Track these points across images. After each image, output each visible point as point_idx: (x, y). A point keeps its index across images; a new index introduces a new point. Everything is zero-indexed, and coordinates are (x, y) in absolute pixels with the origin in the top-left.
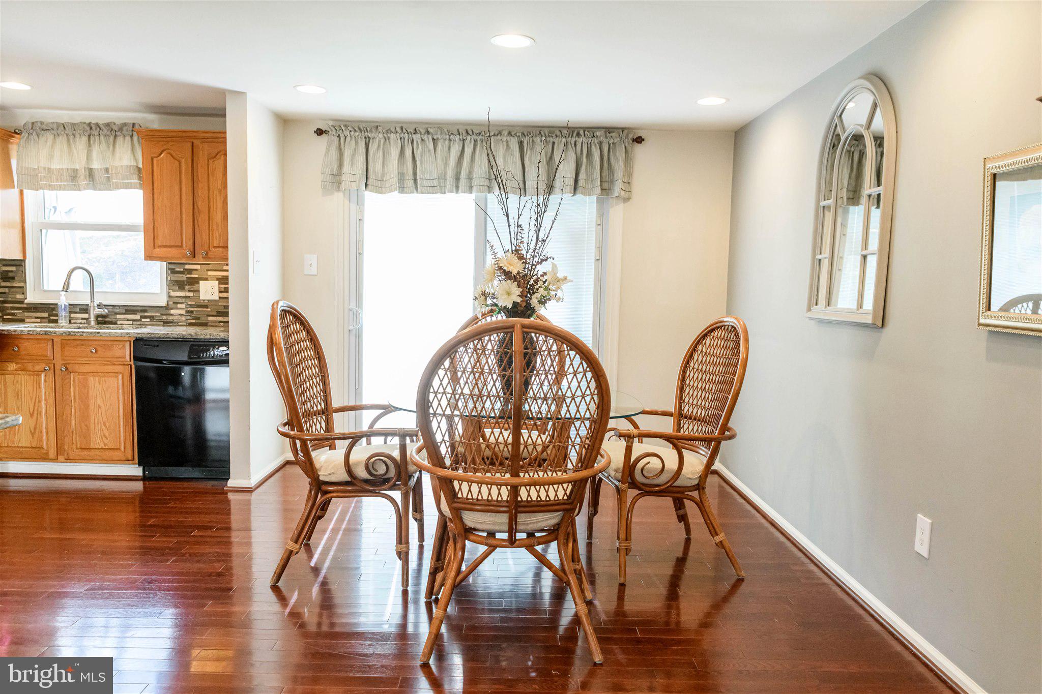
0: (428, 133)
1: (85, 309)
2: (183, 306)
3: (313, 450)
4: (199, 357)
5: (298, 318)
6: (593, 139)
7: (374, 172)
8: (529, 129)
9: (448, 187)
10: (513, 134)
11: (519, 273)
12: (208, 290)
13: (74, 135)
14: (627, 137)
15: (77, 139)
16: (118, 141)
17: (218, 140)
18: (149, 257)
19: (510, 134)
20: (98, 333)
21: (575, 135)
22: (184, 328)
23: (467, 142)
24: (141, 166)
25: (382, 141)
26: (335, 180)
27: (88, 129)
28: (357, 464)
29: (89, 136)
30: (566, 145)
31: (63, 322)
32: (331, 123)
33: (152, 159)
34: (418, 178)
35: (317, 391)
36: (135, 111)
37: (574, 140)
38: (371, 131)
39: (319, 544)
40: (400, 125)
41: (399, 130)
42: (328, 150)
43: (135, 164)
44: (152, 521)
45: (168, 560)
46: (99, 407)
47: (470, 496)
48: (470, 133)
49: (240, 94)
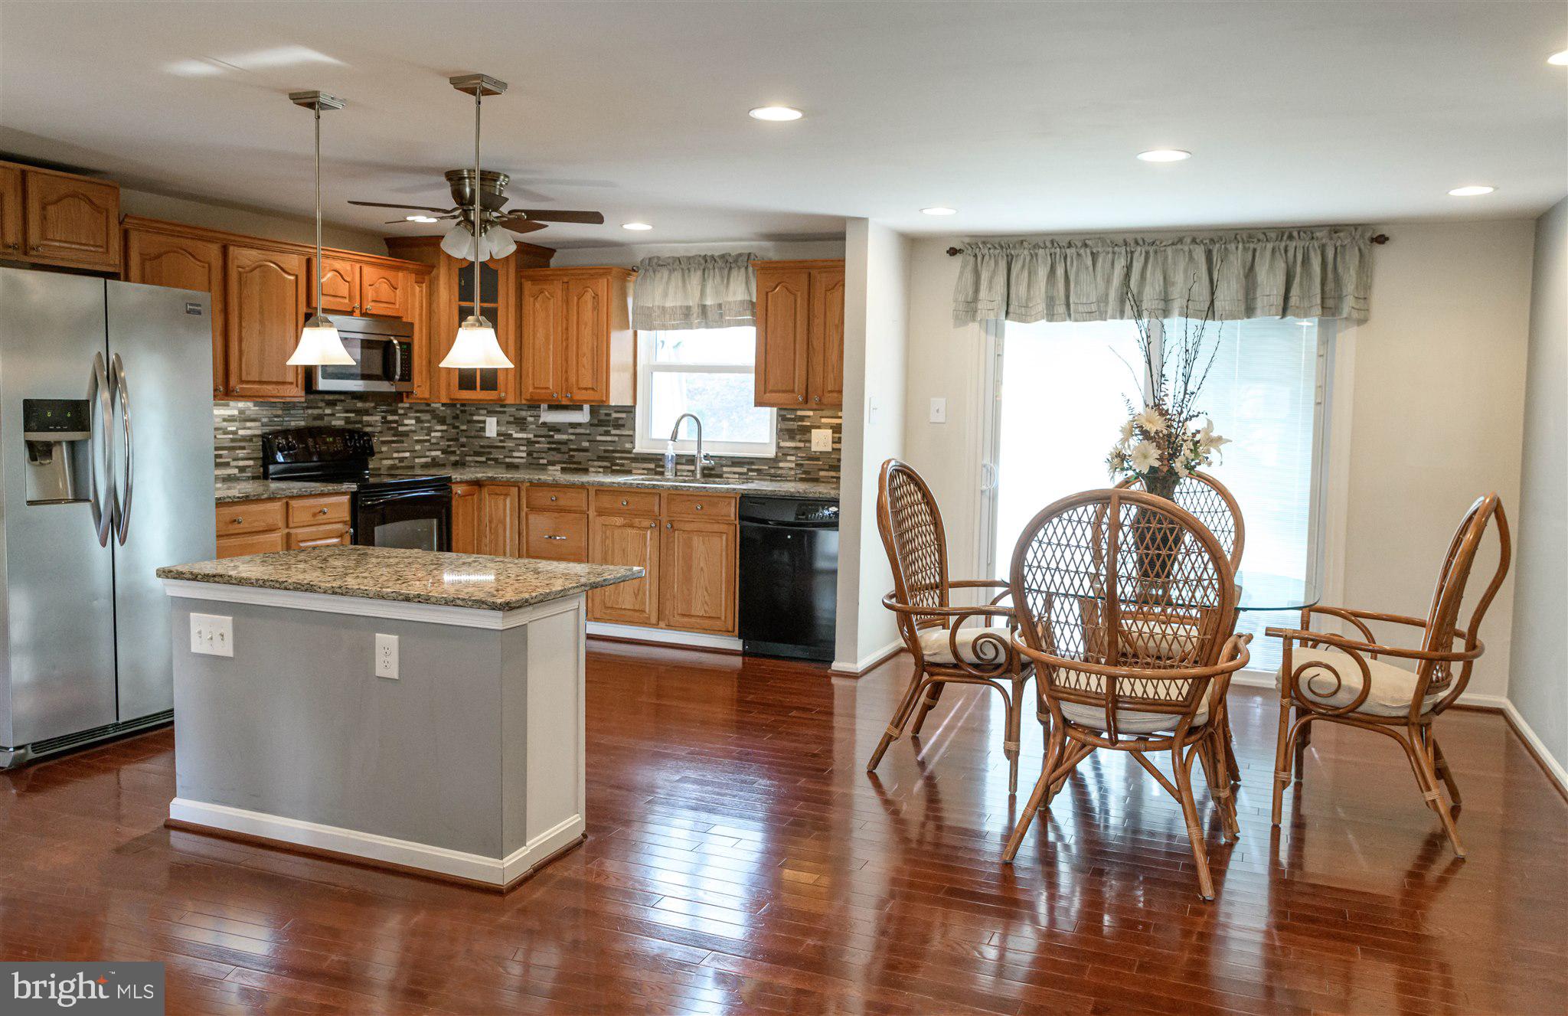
0: (1086, 245)
1: (691, 460)
2: (793, 458)
3: (919, 629)
4: (807, 519)
5: (912, 477)
6: (1312, 242)
7: (1017, 295)
8: (1220, 234)
9: (1110, 312)
10: (1198, 241)
11: (1157, 432)
12: (821, 440)
13: (689, 269)
14: (1362, 236)
15: (692, 272)
16: (732, 276)
17: (836, 269)
18: (759, 403)
19: (1194, 241)
20: (705, 488)
21: (1285, 238)
22: (792, 484)
23: (1136, 255)
24: (754, 300)
25: (1028, 259)
26: (969, 309)
27: (703, 262)
28: (964, 644)
29: (704, 270)
30: (1273, 250)
31: (669, 475)
32: (967, 240)
33: (767, 293)
34: (1071, 301)
35: (931, 562)
36: (753, 240)
37: (1283, 244)
38: (1014, 247)
39: (929, 739)
40: (1050, 238)
41: (1049, 244)
42: (962, 273)
43: (749, 299)
44: (750, 698)
45: (764, 737)
46: (702, 569)
47: (1067, 685)
48: (1141, 243)
49: (862, 221)
